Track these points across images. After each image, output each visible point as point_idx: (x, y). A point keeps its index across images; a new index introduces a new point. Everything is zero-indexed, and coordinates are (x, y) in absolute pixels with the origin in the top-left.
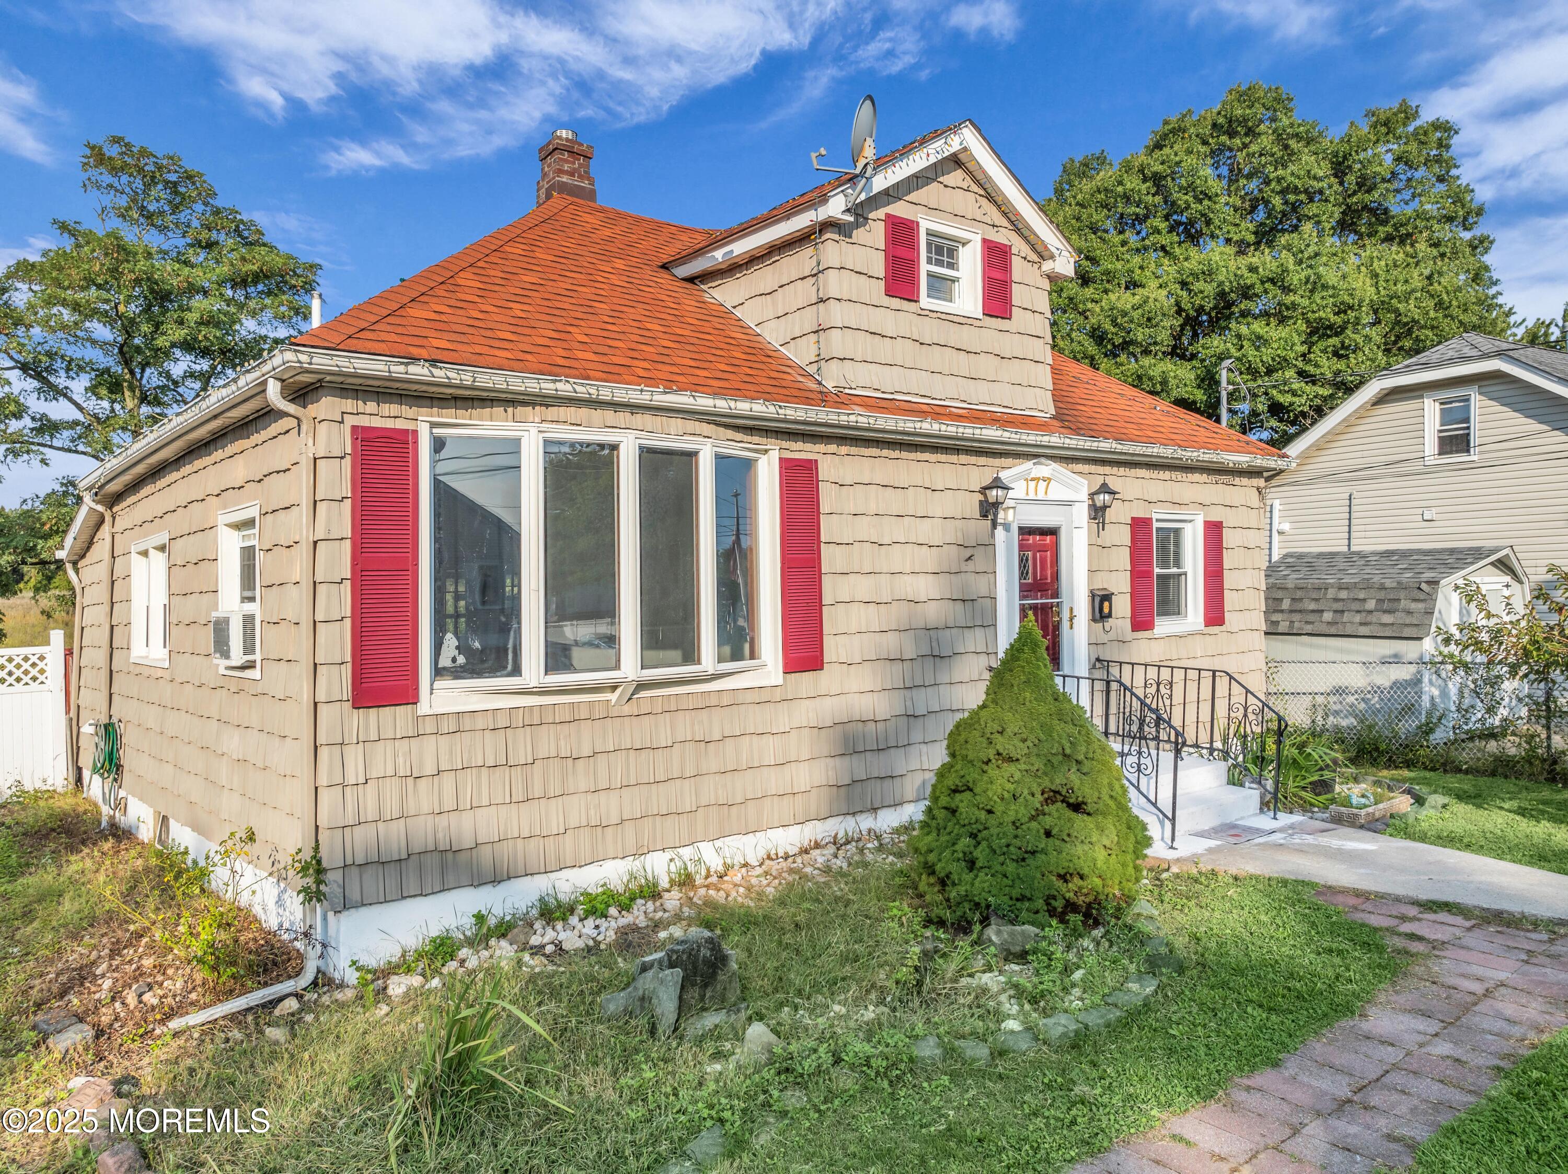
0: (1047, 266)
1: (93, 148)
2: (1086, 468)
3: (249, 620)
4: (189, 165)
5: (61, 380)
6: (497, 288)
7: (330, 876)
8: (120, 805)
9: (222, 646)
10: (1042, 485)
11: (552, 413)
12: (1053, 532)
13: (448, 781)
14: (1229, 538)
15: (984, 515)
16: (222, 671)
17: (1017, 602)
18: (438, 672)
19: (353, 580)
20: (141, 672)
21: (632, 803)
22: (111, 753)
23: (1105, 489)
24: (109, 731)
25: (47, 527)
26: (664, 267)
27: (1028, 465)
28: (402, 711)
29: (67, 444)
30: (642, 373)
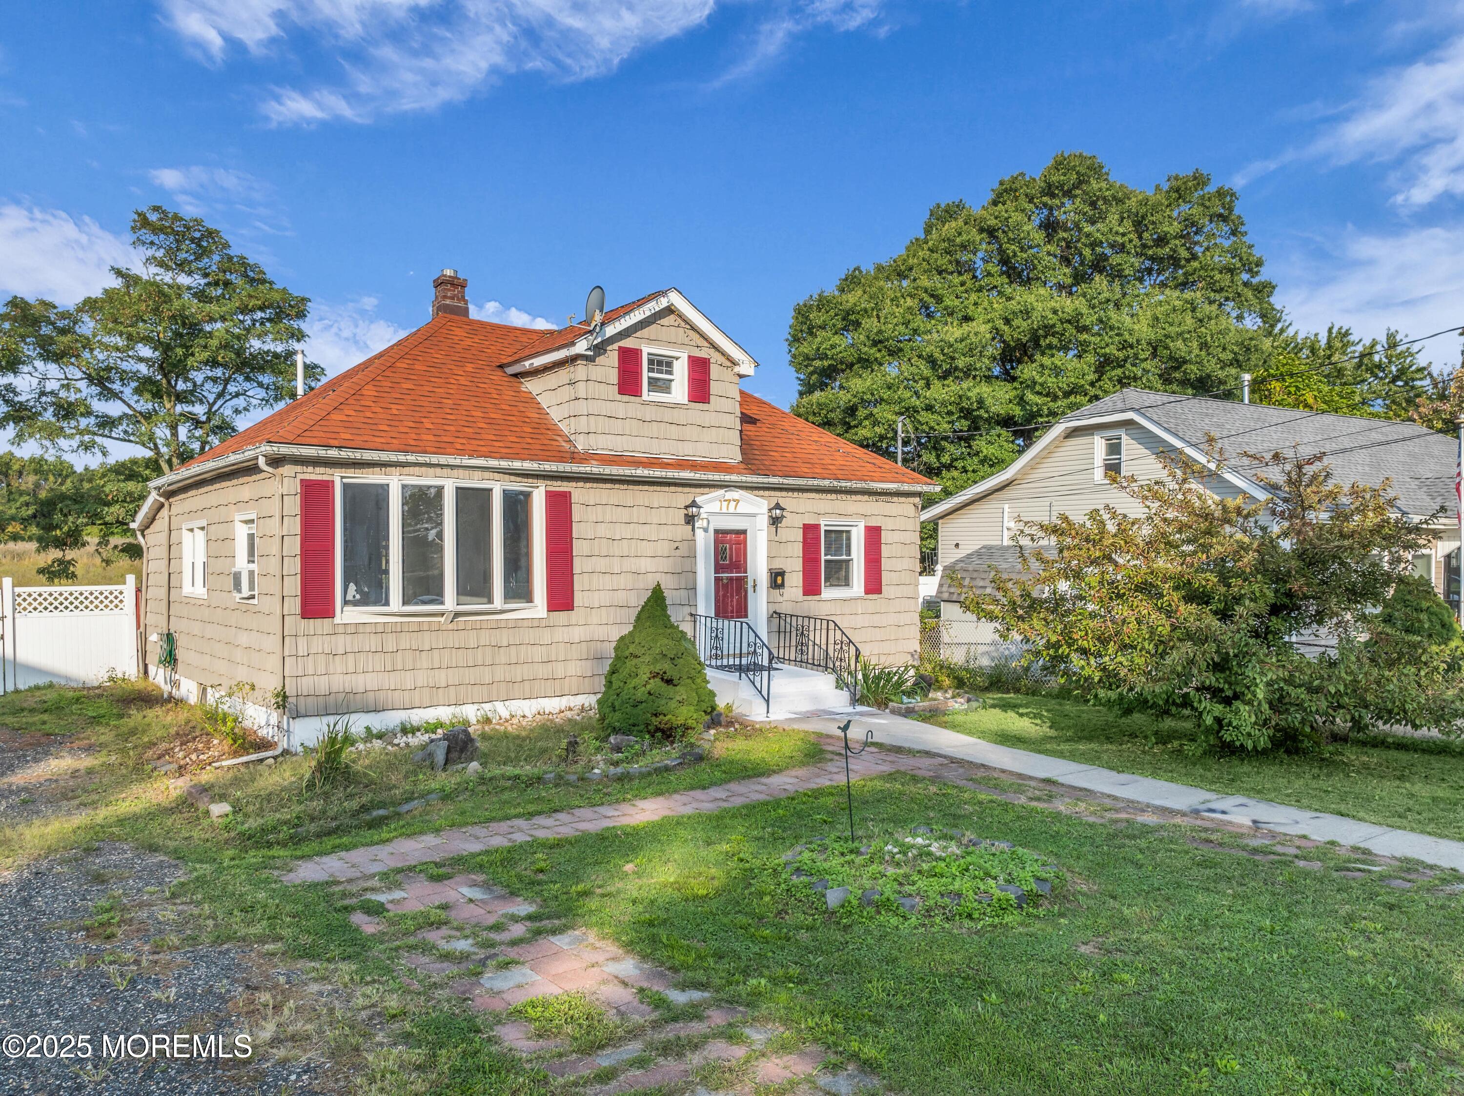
0: (737, 369)
1: (139, 215)
2: (767, 493)
3: (251, 573)
4: (210, 225)
5: (116, 386)
6: (385, 395)
7: (290, 700)
8: (176, 684)
9: (237, 586)
10: (733, 504)
11: (407, 470)
12: (744, 532)
13: (351, 657)
14: (885, 537)
15: (688, 523)
16: (238, 600)
17: (713, 575)
18: (346, 602)
19: (301, 555)
20: (189, 601)
21: (454, 676)
22: (171, 651)
23: (777, 506)
24: (169, 638)
25: (110, 498)
26: (501, 367)
27: (722, 492)
28: (326, 621)
29: (122, 435)
30: (459, 446)
